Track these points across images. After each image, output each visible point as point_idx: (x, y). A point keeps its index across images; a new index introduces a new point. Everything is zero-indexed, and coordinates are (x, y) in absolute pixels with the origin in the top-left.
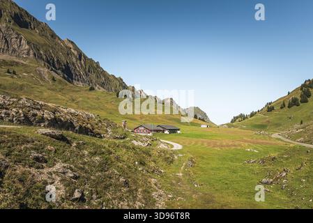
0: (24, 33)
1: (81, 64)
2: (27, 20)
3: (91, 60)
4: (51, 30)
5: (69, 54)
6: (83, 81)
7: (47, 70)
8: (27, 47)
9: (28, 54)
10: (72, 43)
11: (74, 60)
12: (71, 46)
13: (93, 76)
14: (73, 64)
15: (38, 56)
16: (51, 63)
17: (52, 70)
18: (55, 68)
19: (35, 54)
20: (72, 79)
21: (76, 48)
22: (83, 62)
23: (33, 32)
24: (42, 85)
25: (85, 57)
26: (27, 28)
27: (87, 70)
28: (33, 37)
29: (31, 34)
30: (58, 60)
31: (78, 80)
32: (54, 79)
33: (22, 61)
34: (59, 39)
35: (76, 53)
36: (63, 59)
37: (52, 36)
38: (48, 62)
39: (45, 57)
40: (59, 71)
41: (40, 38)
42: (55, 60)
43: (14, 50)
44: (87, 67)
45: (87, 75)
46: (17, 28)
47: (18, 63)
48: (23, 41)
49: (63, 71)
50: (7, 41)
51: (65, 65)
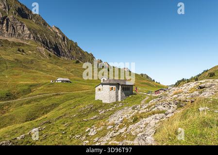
0: (25, 22)
3: (72, 41)
4: (43, 19)
5: (56, 37)
6: (67, 56)
7: (44, 49)
8: (28, 32)
9: (29, 37)
10: (58, 29)
11: (61, 42)
12: (57, 31)
13: (74, 53)
14: (60, 44)
15: (36, 39)
16: (45, 44)
17: (46, 48)
18: (48, 47)
19: (34, 37)
20: (60, 55)
21: (61, 33)
22: (66, 43)
23: (31, 21)
24: (43, 60)
25: (67, 39)
26: (27, 19)
27: (69, 48)
28: (32, 25)
29: (30, 23)
30: (50, 41)
31: (64, 56)
32: (50, 55)
33: (25, 43)
34: (49, 26)
35: (61, 36)
36: (53, 40)
37: (44, 24)
39: (41, 39)
40: (51, 49)
41: (36, 25)
42: (48, 41)
43: (19, 35)
44: (69, 46)
45: (70, 52)
46: (21, 18)
47: (23, 44)
48: (25, 28)
49: (53, 49)
50: (14, 28)
51: (54, 45)
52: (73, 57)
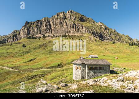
0: (84, 24)
2: (84, 18)
3: (111, 29)
4: (93, 20)
5: (101, 28)
6: (109, 40)
7: (93, 37)
8: (85, 29)
9: (85, 32)
10: (102, 23)
11: (103, 31)
12: (101, 25)
13: (113, 37)
14: (103, 32)
15: (89, 32)
16: (94, 34)
17: (95, 36)
18: (96, 35)
19: (88, 31)
20: (103, 39)
21: (104, 25)
22: (107, 31)
23: (86, 23)
24: (92, 44)
25: (108, 28)
26: (84, 22)
27: (110, 34)
28: (87, 25)
30: (97, 32)
31: (106, 40)
32: (96, 40)
33: (83, 35)
34: (96, 23)
35: (104, 27)
36: (99, 31)
37: (93, 22)
38: (93, 33)
39: (91, 32)
41: (89, 24)
42: (96, 32)
43: (81, 31)
44: (110, 33)
45: (110, 36)
46: (81, 22)
47: (82, 36)
48: (83, 27)
49: (99, 36)
50: (78, 28)
51: (100, 34)
52: (112, 40)
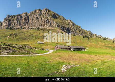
0: (55, 20)
1: (73, 27)
2: (56, 16)
3: (77, 26)
4: (63, 17)
5: (69, 24)
6: (74, 33)
8: (56, 24)
9: (56, 26)
10: (70, 20)
11: (71, 26)
12: (70, 21)
13: (78, 31)
14: (70, 28)
15: (59, 26)
17: (63, 30)
18: (64, 29)
19: (57, 26)
20: (70, 33)
21: (72, 22)
22: (74, 27)
23: (58, 19)
25: (75, 25)
26: (56, 18)
28: (58, 21)
29: (57, 20)
30: (65, 27)
31: (72, 33)
32: (62, 33)
33: (54, 29)
34: (66, 20)
35: (71, 24)
36: (67, 26)
37: (64, 19)
38: (62, 28)
40: (65, 31)
41: (60, 21)
42: (64, 27)
43: (52, 26)
44: (76, 28)
45: (75, 31)
46: (53, 19)
47: (52, 29)
48: (55, 23)
49: (67, 30)
50: (50, 23)
51: (67, 28)
52: (77, 34)
